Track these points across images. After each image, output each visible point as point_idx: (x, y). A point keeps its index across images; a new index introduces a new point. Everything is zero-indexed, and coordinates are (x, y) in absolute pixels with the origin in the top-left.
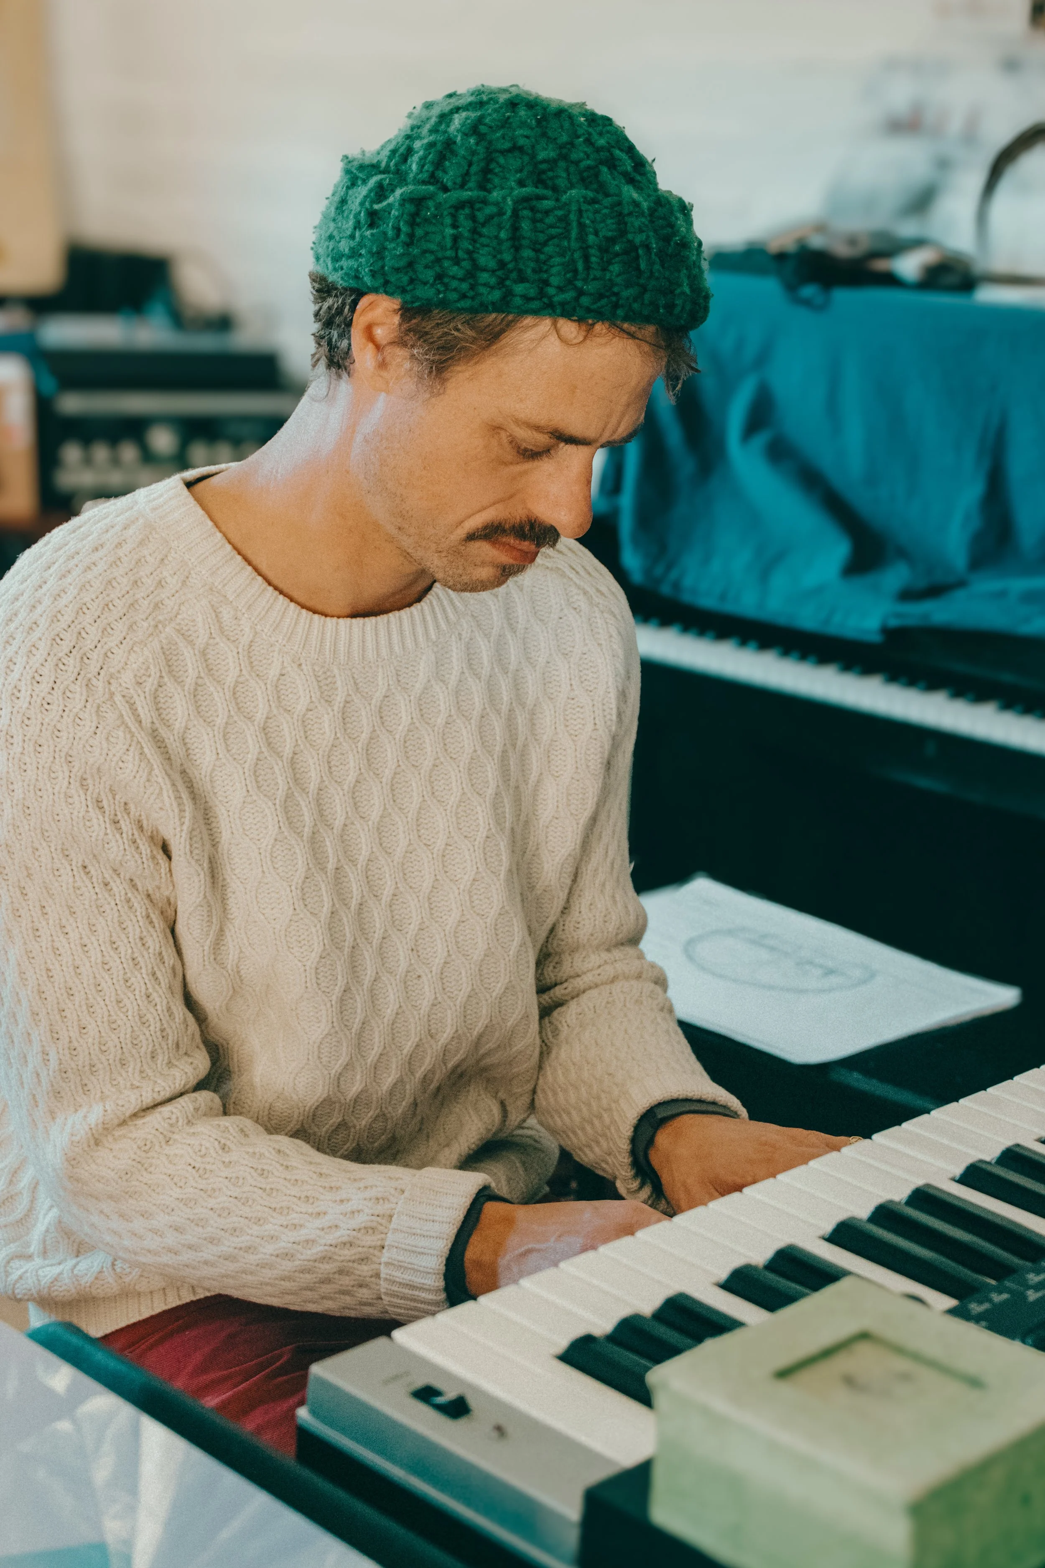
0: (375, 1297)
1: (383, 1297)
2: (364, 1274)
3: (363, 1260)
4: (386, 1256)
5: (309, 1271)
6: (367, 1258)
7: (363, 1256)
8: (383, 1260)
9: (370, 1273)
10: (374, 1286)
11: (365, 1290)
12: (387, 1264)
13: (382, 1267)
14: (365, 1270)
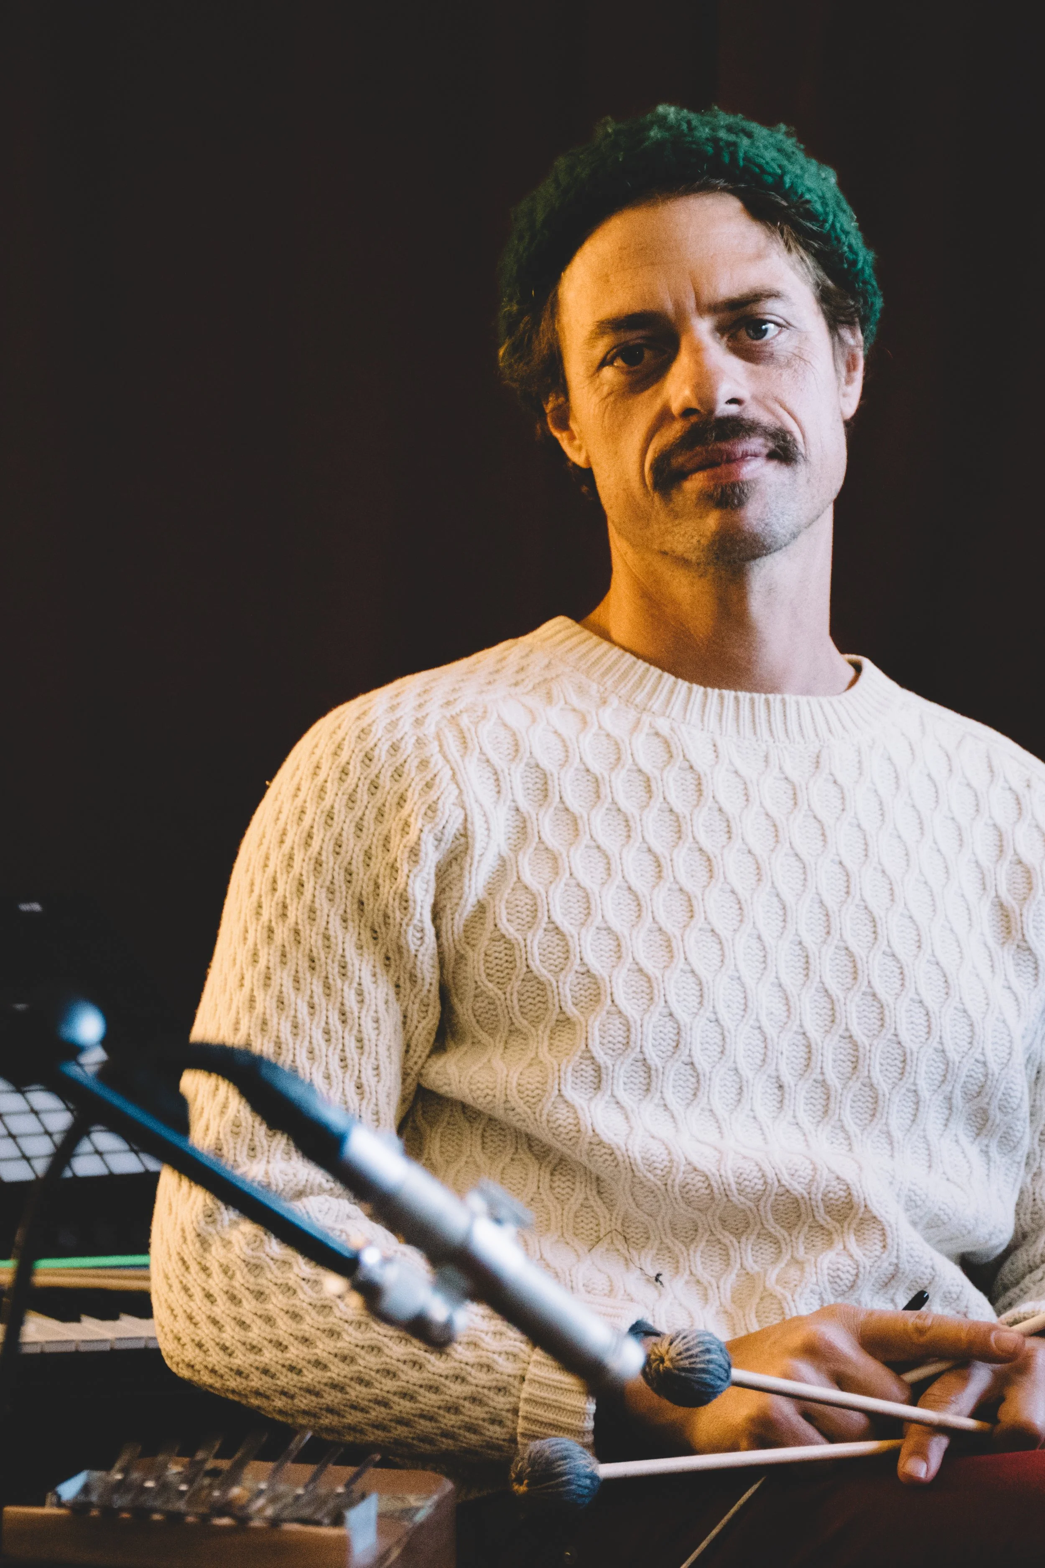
0: (507, 1437)
1: (519, 1439)
2: (499, 1406)
3: (501, 1390)
4: (527, 1390)
5: (431, 1419)
6: (505, 1388)
7: (500, 1384)
8: (523, 1395)
9: (508, 1406)
10: (509, 1423)
11: (497, 1428)
12: (528, 1401)
13: (521, 1405)
14: (500, 1402)
